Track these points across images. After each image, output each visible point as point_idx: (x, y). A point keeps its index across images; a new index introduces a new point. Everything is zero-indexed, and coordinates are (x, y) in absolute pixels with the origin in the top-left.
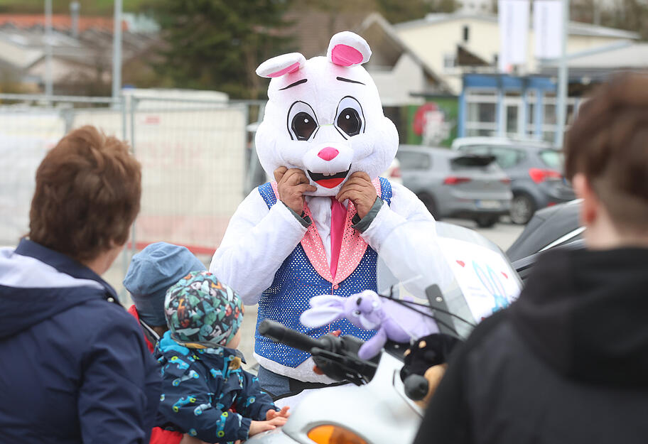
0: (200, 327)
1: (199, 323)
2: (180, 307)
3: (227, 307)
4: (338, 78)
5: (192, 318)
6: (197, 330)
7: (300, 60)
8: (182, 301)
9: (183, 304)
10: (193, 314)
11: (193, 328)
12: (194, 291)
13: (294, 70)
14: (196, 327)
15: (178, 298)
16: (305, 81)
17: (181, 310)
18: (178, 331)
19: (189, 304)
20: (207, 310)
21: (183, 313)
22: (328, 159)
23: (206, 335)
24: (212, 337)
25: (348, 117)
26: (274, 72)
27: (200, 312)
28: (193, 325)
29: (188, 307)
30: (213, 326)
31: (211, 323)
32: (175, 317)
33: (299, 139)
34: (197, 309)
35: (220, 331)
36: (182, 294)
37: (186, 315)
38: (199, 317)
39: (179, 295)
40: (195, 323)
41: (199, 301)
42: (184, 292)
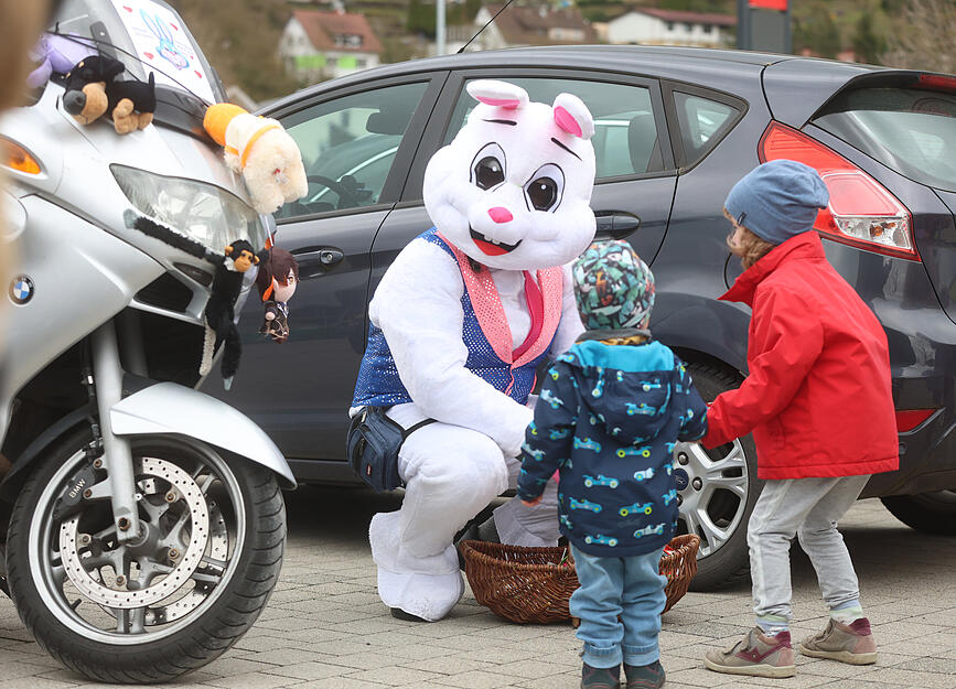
0: (622, 304)
1: (622, 299)
2: (599, 282)
3: (646, 282)
5: (615, 293)
6: (619, 307)
7: (524, 98)
8: (599, 275)
9: (603, 277)
10: (617, 288)
11: (614, 305)
12: (614, 262)
13: (510, 106)
14: (618, 304)
15: (593, 271)
17: (601, 285)
18: (594, 311)
19: (610, 278)
20: (632, 284)
21: (604, 288)
23: (627, 314)
24: (633, 316)
25: (543, 187)
26: (485, 96)
27: (625, 286)
28: (615, 302)
29: (610, 281)
30: (635, 303)
31: (633, 299)
32: (594, 294)
33: (478, 185)
34: (621, 282)
35: (640, 309)
36: (599, 267)
37: (609, 291)
38: (623, 292)
39: (594, 268)
40: (618, 299)
41: (621, 274)
42: (601, 264)
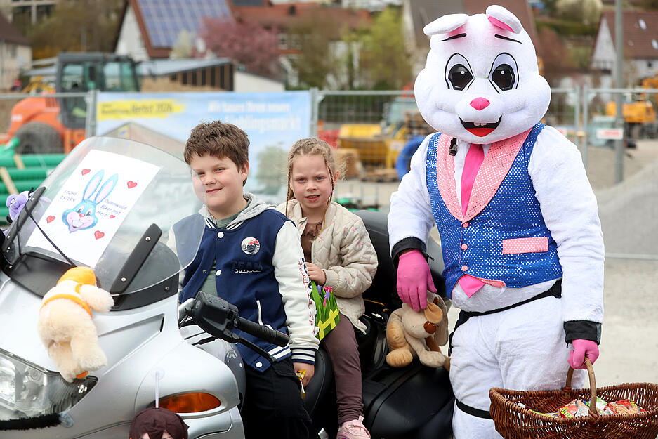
4: (496, 36)
16: (465, 35)
22: (480, 108)
25: (503, 72)
33: (455, 89)
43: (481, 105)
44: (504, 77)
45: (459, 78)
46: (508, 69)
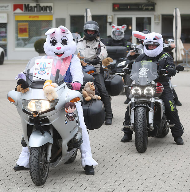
4: (62, 32)
16: (55, 32)
22: (59, 49)
33: (53, 45)
43: (59, 48)
44: (65, 42)
45: (54, 43)
46: (66, 40)
